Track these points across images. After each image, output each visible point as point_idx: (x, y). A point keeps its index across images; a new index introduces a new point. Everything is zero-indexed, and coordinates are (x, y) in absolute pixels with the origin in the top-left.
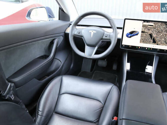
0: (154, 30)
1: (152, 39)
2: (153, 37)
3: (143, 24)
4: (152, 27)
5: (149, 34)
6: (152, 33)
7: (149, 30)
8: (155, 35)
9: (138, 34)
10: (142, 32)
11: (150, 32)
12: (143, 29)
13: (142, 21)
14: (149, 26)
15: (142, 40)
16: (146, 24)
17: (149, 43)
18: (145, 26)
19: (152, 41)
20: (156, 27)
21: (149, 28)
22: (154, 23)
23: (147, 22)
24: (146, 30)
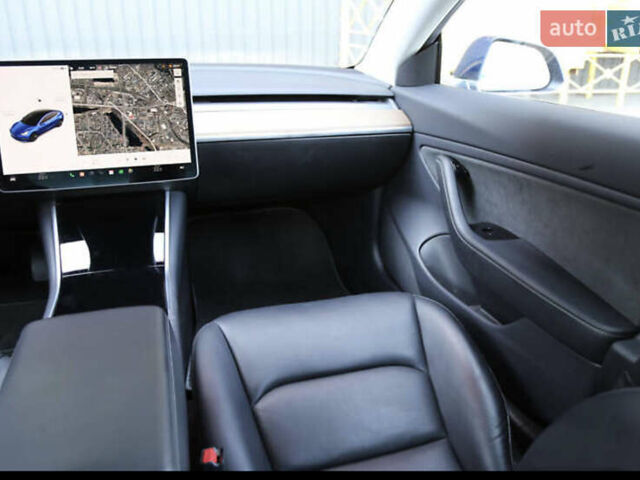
0: (120, 96)
1: (121, 133)
2: (124, 124)
3: (73, 77)
4: (112, 84)
5: (107, 114)
6: (116, 107)
7: (101, 98)
8: (131, 114)
9: (62, 120)
10: (76, 110)
11: (109, 106)
12: (77, 98)
13: (66, 67)
14: (96, 84)
15: (85, 141)
16: (81, 75)
17: (115, 148)
18: (83, 87)
19: (124, 139)
20: (124, 84)
21: (99, 91)
22: (115, 71)
23: (87, 69)
24: (88, 101)
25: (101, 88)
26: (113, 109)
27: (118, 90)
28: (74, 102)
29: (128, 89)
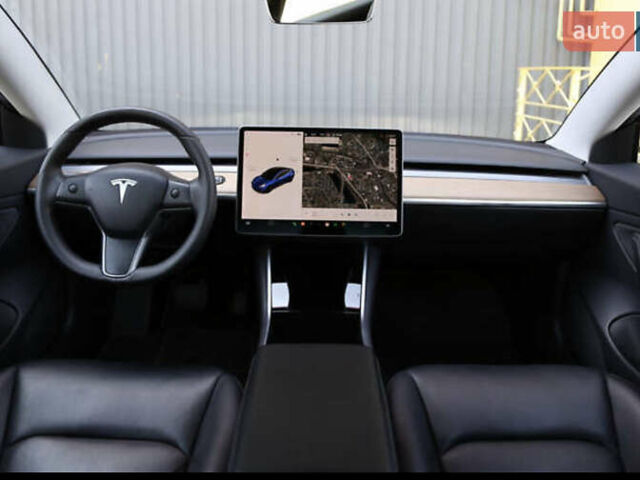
0: (343, 159)
1: (339, 190)
2: (343, 184)
3: (306, 142)
4: (337, 150)
5: (330, 174)
6: (338, 169)
7: (326, 160)
8: (349, 175)
9: (293, 176)
10: (305, 169)
11: (332, 167)
12: (307, 159)
13: (302, 133)
14: (325, 148)
15: (309, 196)
16: (313, 140)
17: (334, 204)
18: (312, 150)
19: (342, 197)
20: (346, 149)
21: (326, 155)
22: (341, 138)
23: (318, 135)
24: (316, 162)
25: (328, 152)
26: (335, 170)
27: (341, 154)
28: (304, 162)
29: (350, 154)
